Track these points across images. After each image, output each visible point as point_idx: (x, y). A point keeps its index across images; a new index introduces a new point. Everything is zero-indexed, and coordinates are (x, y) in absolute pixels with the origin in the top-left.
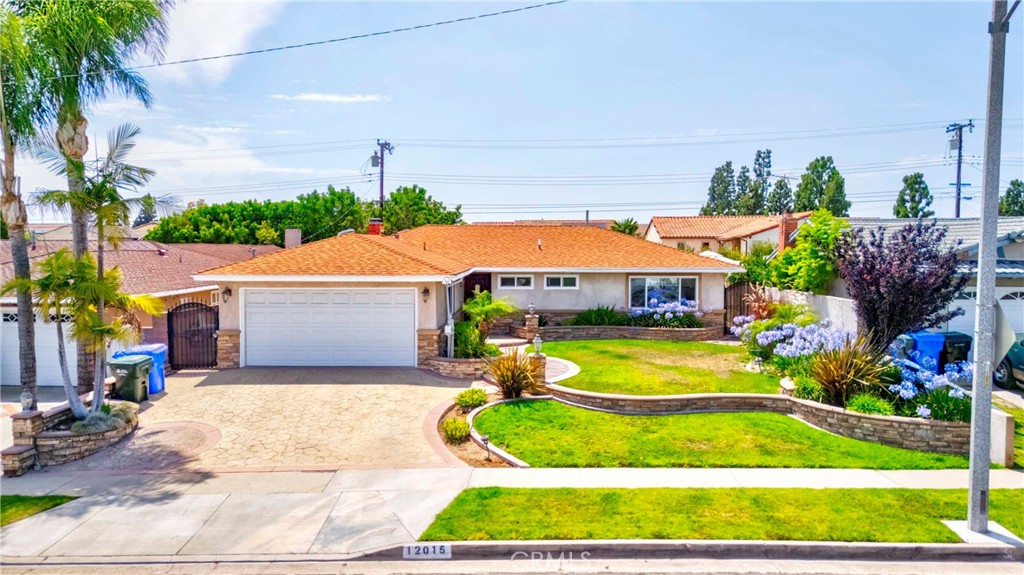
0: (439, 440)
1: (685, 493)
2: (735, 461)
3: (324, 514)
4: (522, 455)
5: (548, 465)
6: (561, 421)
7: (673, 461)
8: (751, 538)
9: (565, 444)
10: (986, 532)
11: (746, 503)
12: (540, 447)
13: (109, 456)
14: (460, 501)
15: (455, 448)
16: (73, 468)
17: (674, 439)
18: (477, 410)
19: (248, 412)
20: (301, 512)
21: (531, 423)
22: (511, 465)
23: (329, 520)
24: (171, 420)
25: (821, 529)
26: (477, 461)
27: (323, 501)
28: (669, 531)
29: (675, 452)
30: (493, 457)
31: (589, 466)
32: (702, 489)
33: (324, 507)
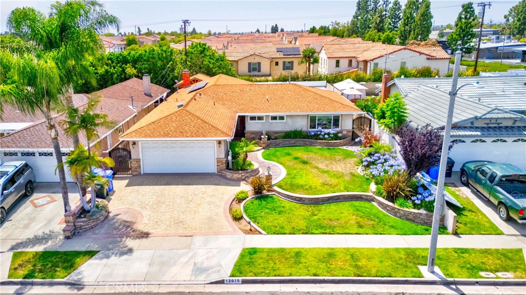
0: (231, 219)
1: (326, 251)
2: (347, 231)
4: (264, 229)
5: (274, 233)
6: (279, 210)
7: (323, 231)
8: (348, 276)
9: (281, 222)
10: (433, 272)
11: (348, 257)
12: (271, 224)
13: (102, 227)
14: (242, 256)
15: (237, 223)
17: (324, 219)
18: (244, 201)
19: (151, 203)
21: (267, 210)
22: (260, 233)
23: (195, 264)
24: (121, 207)
25: (374, 271)
26: (246, 230)
27: (190, 255)
28: (319, 272)
29: (324, 227)
30: (252, 229)
31: (290, 234)
32: (333, 249)
33: (192, 257)
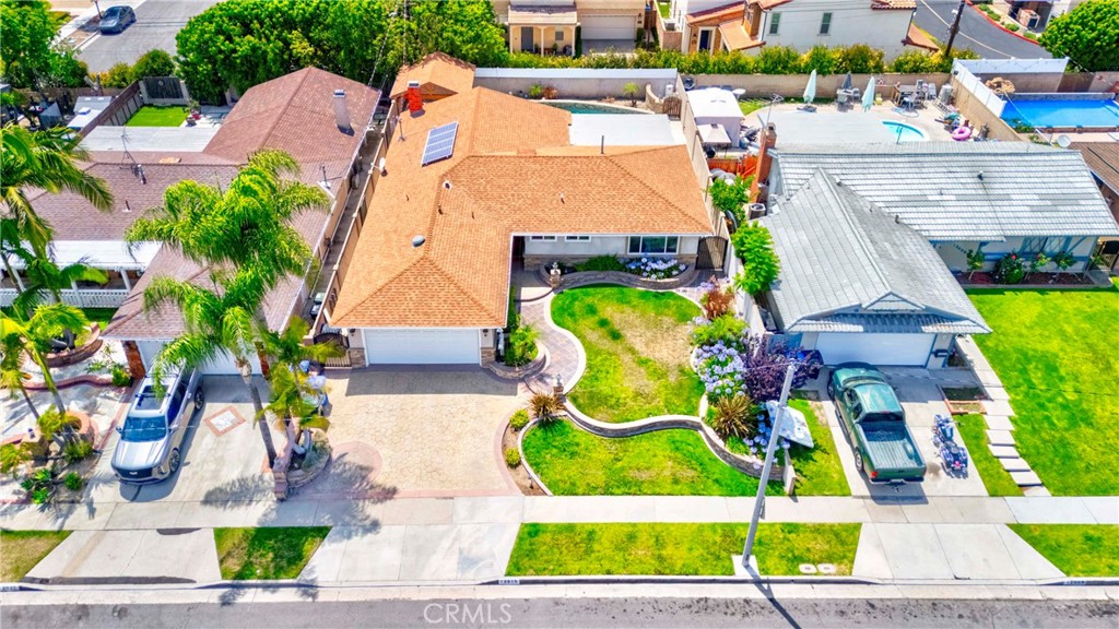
0: (504, 465)
1: (626, 529)
3: (456, 547)
4: (549, 487)
5: (563, 494)
6: (571, 449)
7: (627, 490)
8: (647, 574)
9: (572, 474)
10: (747, 567)
11: (653, 541)
12: (558, 477)
13: (326, 479)
14: (520, 539)
15: (513, 472)
16: (310, 491)
17: (631, 468)
18: (523, 430)
19: (390, 432)
20: (446, 543)
21: (554, 451)
22: (545, 493)
23: (461, 552)
24: (345, 441)
25: (679, 564)
26: (526, 487)
27: (453, 534)
28: (614, 568)
29: (630, 482)
30: (534, 484)
31: (584, 494)
32: (634, 525)
33: (455, 539)
